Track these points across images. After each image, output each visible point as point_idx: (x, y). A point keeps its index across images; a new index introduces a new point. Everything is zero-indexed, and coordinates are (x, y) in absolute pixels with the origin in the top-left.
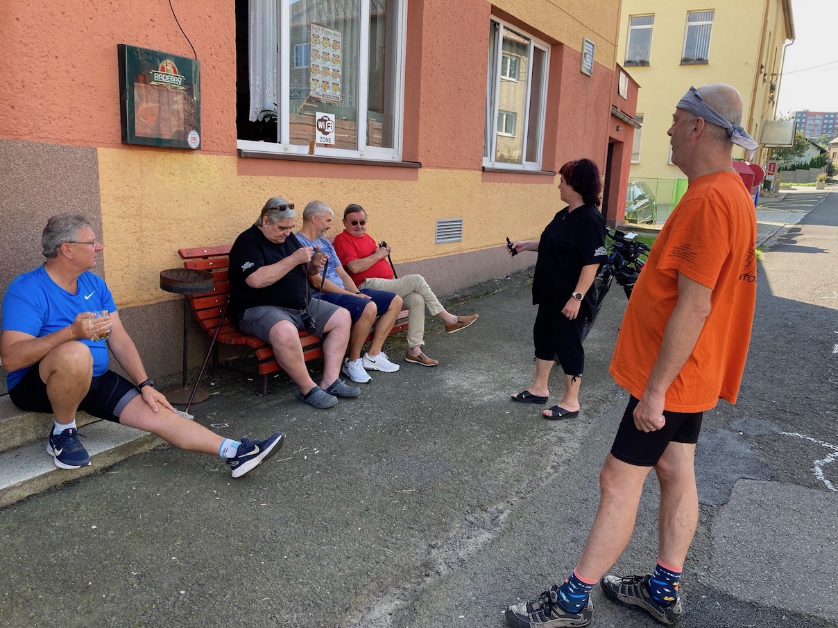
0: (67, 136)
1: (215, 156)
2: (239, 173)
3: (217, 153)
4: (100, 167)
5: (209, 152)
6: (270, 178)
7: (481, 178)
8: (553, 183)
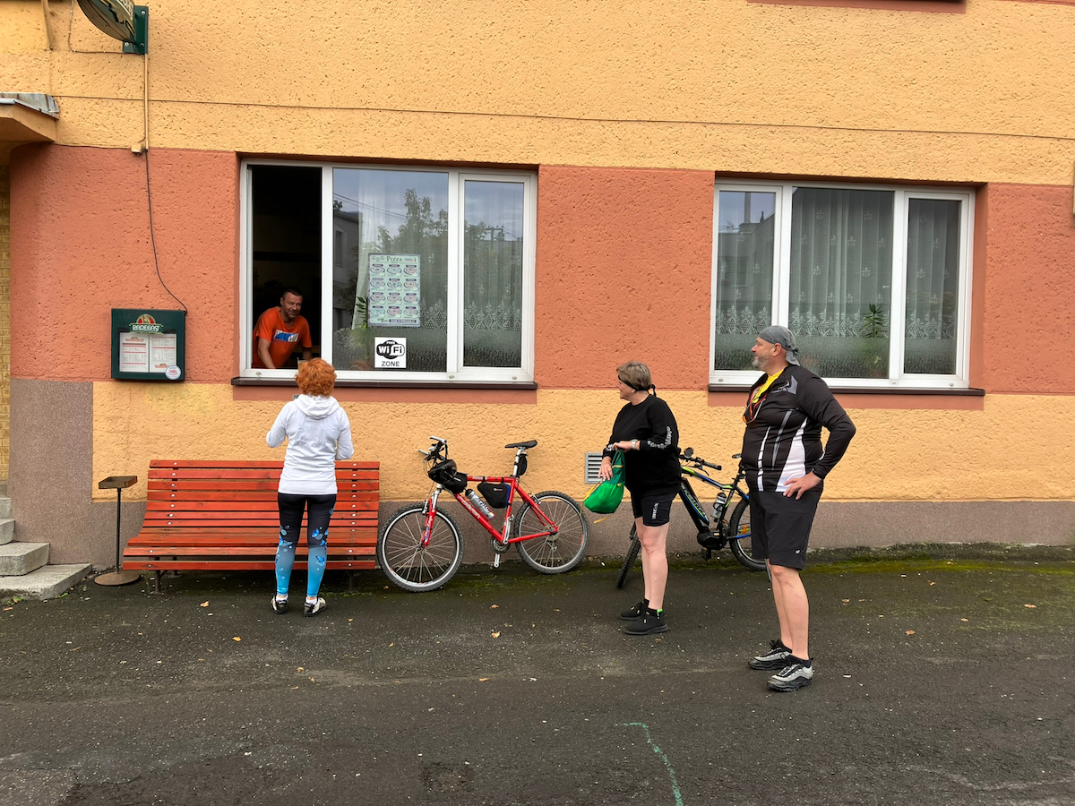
0: (69, 375)
1: (208, 385)
2: (235, 398)
3: (209, 382)
4: (95, 396)
5: (200, 381)
6: (275, 402)
7: (706, 399)
8: (982, 409)
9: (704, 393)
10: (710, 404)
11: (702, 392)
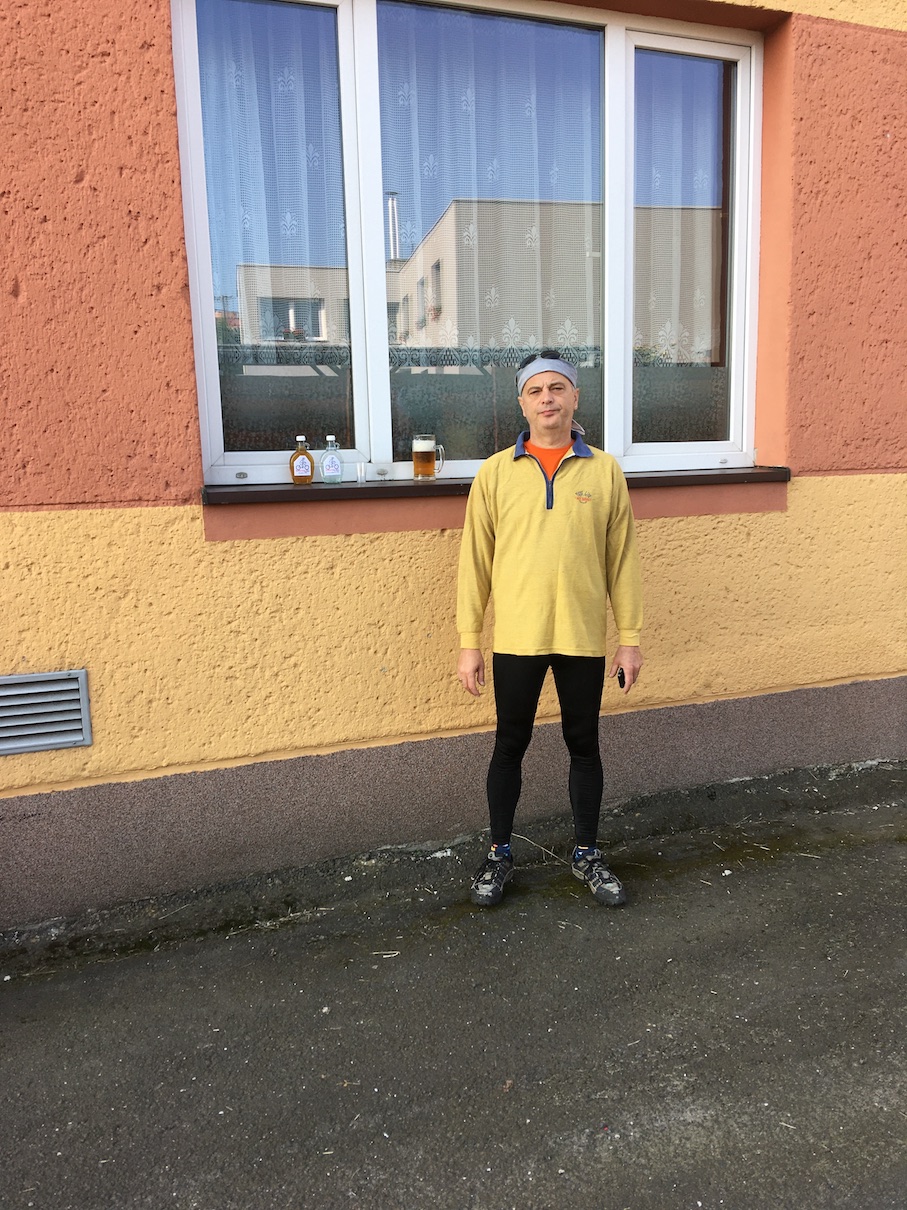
7: (199, 524)
8: (783, 508)
9: (196, 509)
10: (211, 536)
11: (187, 507)
